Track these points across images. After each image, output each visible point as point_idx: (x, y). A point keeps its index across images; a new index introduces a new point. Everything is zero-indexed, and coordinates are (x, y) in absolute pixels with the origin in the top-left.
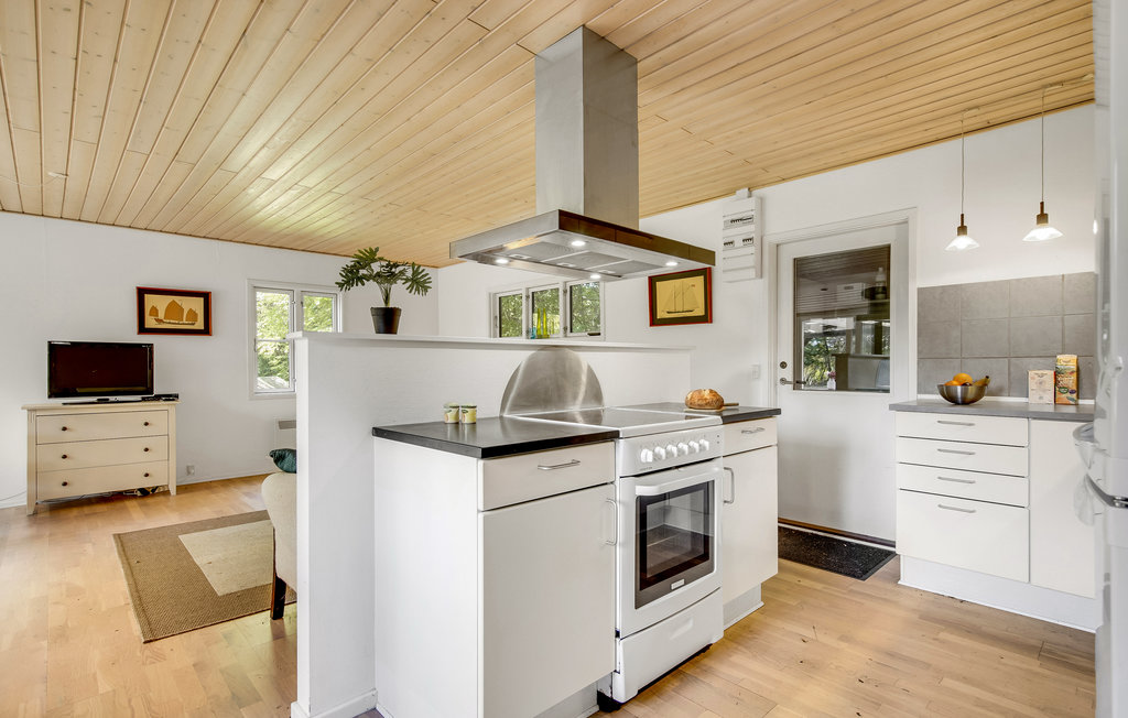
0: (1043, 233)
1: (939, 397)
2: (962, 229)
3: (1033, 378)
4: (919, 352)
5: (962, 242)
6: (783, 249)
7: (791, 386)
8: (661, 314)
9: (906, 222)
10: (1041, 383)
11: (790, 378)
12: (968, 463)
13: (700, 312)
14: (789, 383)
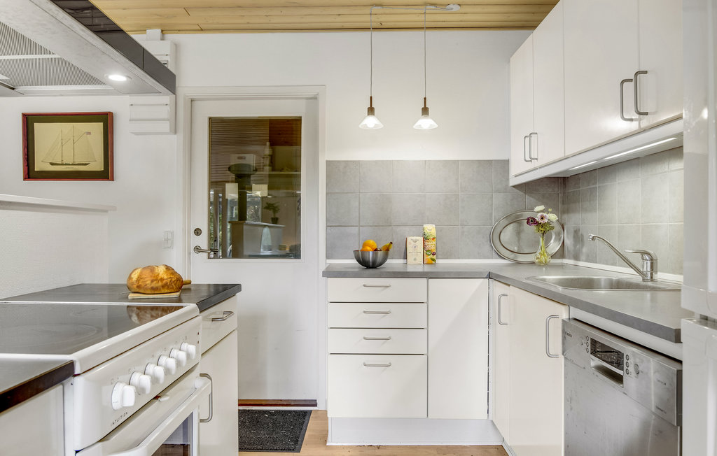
0: (426, 123)
1: (354, 262)
2: (371, 110)
3: (410, 243)
4: (327, 220)
5: (371, 122)
6: (197, 104)
7: (205, 255)
8: (39, 166)
9: (315, 98)
10: (415, 247)
11: (205, 246)
12: (386, 321)
13: (98, 165)
14: (204, 251)
